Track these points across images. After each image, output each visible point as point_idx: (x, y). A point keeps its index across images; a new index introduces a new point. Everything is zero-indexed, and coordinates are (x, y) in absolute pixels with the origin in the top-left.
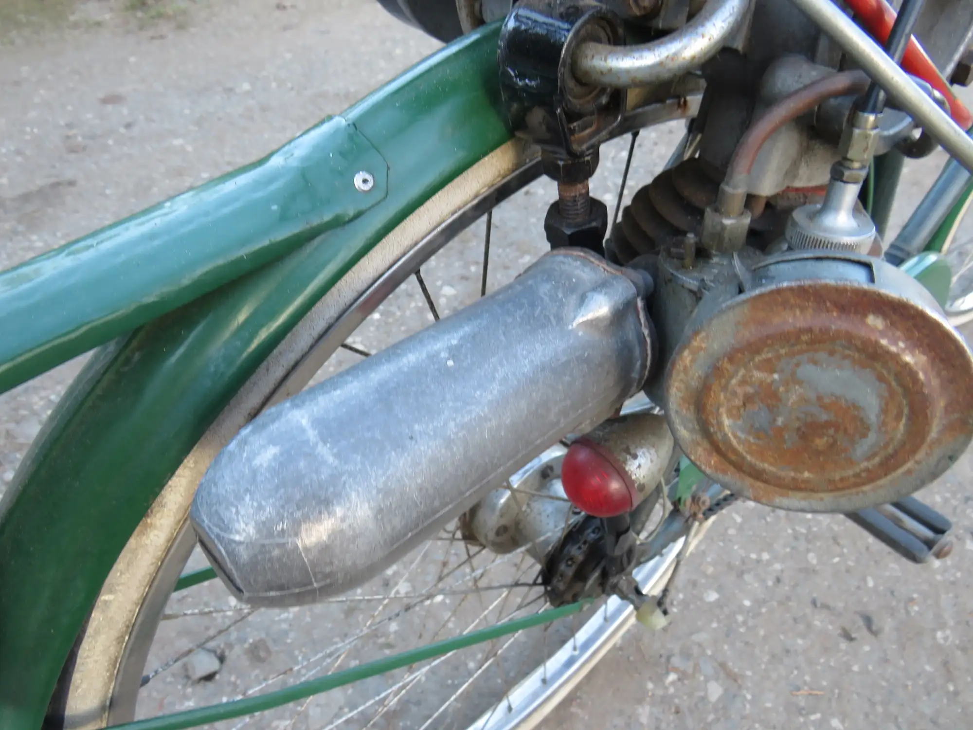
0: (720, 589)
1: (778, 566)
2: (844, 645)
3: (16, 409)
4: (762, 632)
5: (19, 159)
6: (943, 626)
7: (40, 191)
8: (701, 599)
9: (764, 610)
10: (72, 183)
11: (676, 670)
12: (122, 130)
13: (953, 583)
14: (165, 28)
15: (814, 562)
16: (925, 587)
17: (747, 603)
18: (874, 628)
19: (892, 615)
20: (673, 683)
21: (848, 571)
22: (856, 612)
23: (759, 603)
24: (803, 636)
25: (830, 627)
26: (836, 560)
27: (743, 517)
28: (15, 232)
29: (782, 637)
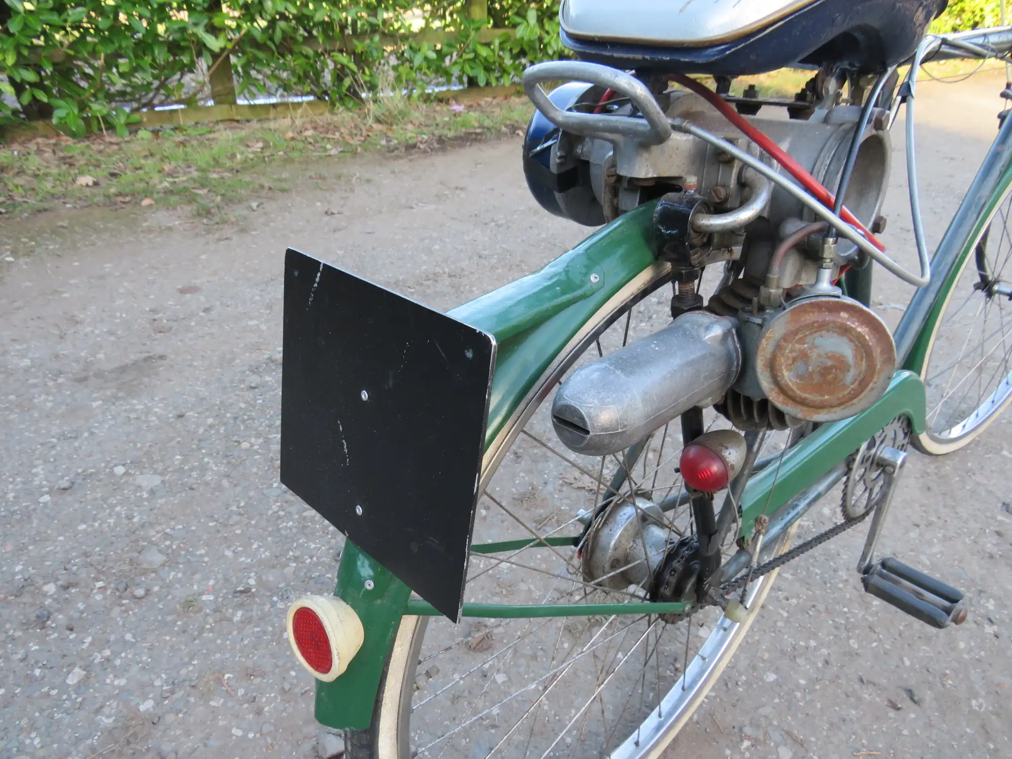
0: (776, 671)
1: (824, 651)
2: (892, 714)
3: (137, 541)
4: (819, 706)
5: (112, 338)
6: (976, 696)
7: (135, 363)
8: (762, 680)
9: (818, 687)
10: (162, 357)
11: (749, 738)
12: (203, 314)
13: (979, 660)
14: (228, 231)
15: (856, 646)
16: (955, 664)
17: (802, 682)
18: (916, 698)
19: (930, 688)
20: (747, 749)
21: (885, 653)
22: (899, 687)
23: (813, 681)
24: (856, 708)
25: (877, 699)
26: (875, 644)
27: (788, 612)
28: (117, 399)
29: (837, 708)
